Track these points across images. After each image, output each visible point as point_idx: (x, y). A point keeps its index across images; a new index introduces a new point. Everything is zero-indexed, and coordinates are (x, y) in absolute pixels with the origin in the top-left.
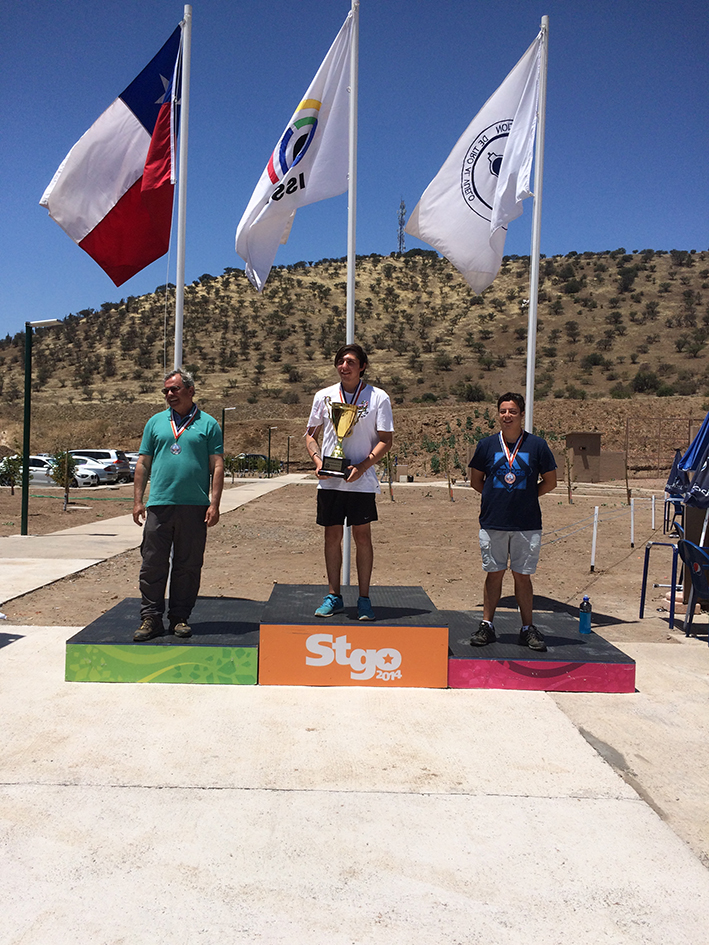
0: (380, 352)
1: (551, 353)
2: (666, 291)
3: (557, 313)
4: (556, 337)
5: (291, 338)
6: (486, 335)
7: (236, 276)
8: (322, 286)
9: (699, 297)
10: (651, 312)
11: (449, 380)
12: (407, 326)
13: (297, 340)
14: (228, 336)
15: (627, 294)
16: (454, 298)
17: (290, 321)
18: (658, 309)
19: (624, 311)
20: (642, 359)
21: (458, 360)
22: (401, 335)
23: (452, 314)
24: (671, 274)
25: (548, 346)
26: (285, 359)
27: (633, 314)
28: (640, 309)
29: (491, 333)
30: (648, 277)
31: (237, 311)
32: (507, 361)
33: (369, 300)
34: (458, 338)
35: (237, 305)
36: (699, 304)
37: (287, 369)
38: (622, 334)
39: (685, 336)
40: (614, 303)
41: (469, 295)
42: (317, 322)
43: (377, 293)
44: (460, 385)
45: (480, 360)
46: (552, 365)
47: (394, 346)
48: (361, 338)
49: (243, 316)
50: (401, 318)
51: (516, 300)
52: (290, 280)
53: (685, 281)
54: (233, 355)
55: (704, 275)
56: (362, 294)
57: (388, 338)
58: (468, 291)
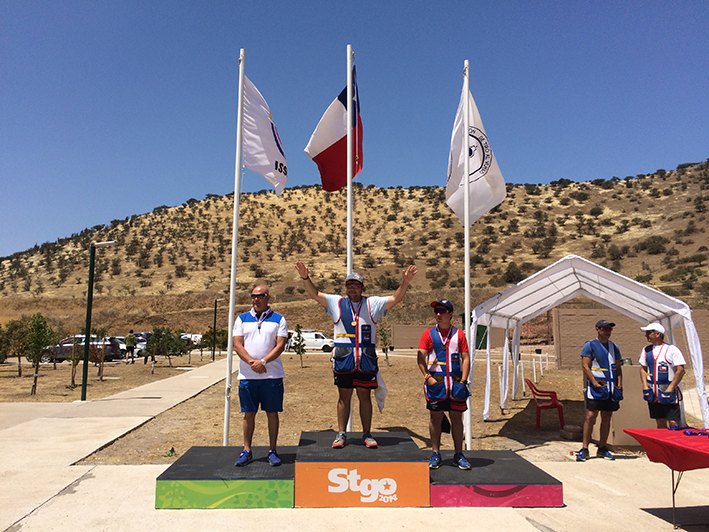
0: (322, 255)
1: (446, 255)
2: (523, 211)
3: (448, 226)
4: (449, 244)
5: (256, 244)
6: (399, 242)
7: (215, 201)
8: (278, 208)
9: (546, 216)
10: (514, 226)
11: (374, 274)
12: (341, 236)
13: (260, 246)
14: (209, 243)
15: (496, 214)
16: (375, 215)
17: (256, 232)
18: (518, 224)
19: (495, 226)
20: (510, 259)
21: (380, 260)
22: (337, 243)
23: (374, 228)
24: (526, 200)
25: (445, 250)
26: (253, 260)
27: (502, 228)
28: (506, 223)
29: (403, 240)
30: (510, 202)
31: (216, 226)
32: (416, 260)
33: (313, 217)
34: (379, 244)
35: (216, 221)
36: (546, 221)
37: (254, 268)
38: (494, 242)
39: (538, 243)
41: (386, 213)
42: (278, 229)
43: (320, 213)
44: (382, 277)
45: (396, 260)
46: (448, 263)
47: (332, 250)
48: (308, 244)
49: (220, 228)
50: (338, 230)
51: (420, 218)
52: (255, 203)
53: (535, 204)
54: (212, 257)
55: (549, 201)
56: (309, 213)
57: (328, 244)
58: (386, 211)
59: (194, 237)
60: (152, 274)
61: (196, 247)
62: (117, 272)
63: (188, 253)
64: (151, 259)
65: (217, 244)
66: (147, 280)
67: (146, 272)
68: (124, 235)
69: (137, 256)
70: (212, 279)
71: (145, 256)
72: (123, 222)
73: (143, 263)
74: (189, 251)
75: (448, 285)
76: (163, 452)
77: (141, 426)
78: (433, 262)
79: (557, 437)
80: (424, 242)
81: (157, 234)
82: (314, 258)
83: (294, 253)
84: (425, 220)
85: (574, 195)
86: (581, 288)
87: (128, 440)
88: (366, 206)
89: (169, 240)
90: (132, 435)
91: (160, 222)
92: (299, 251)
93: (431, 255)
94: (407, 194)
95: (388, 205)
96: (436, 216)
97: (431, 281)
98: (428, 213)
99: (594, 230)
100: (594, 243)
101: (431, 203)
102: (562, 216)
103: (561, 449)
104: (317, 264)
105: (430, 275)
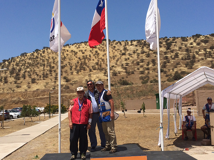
0: (94, 71)
1: (148, 69)
2: (181, 49)
3: (148, 57)
4: (149, 64)
5: (65, 68)
6: (127, 64)
7: (47, 49)
8: (74, 52)
9: (190, 50)
10: (177, 56)
11: (117, 79)
12: (102, 63)
13: (67, 68)
14: (45, 68)
15: (169, 50)
16: (116, 53)
17: (65, 63)
18: (179, 54)
19: (169, 55)
20: (175, 70)
21: (119, 72)
22: (101, 66)
23: (116, 59)
24: (182, 44)
25: (147, 67)
26: (64, 75)
27: (171, 56)
28: (173, 54)
29: (129, 63)
30: (175, 45)
31: (48, 60)
32: (135, 72)
33: (90, 55)
34: (119, 66)
35: (48, 58)
36: (191, 52)
37: (65, 78)
38: (169, 63)
39: (188, 62)
40: (165, 53)
41: (121, 52)
42: (75, 61)
43: (92, 53)
44: (120, 80)
45: (126, 72)
46: (149, 73)
47: (99, 69)
48: (88, 67)
49: (50, 62)
50: (100, 60)
51: (136, 53)
52: (64, 50)
53: (186, 46)
54: (47, 74)
55: (191, 44)
56: (88, 53)
57: (97, 66)
58: (121, 51)
59: (39, 66)
60: (21, 82)
61: (39, 70)
62: (6, 82)
63: (36, 73)
64: (21, 76)
65: (48, 68)
66: (19, 85)
67: (19, 82)
68: (8, 66)
69: (15, 75)
70: (47, 83)
71: (18, 74)
72: (8, 61)
73: (17, 78)
74: (37, 72)
75: (149, 82)
76: (33, 157)
77: (22, 146)
78: (142, 73)
79: (200, 144)
80: (138, 64)
81: (23, 65)
82: (91, 73)
83: (82, 71)
84: (138, 54)
85: (202, 41)
86: (207, 81)
87: (17, 152)
88: (112, 49)
89: (28, 67)
90: (19, 150)
91: (24, 60)
92: (84, 70)
93: (141, 69)
94: (130, 43)
95: (122, 48)
96: (143, 52)
97: (142, 80)
98: (139, 51)
99: (212, 56)
100: (212, 61)
101: (140, 47)
102: (197, 50)
103: (202, 149)
104: (92, 75)
105: (141, 78)
